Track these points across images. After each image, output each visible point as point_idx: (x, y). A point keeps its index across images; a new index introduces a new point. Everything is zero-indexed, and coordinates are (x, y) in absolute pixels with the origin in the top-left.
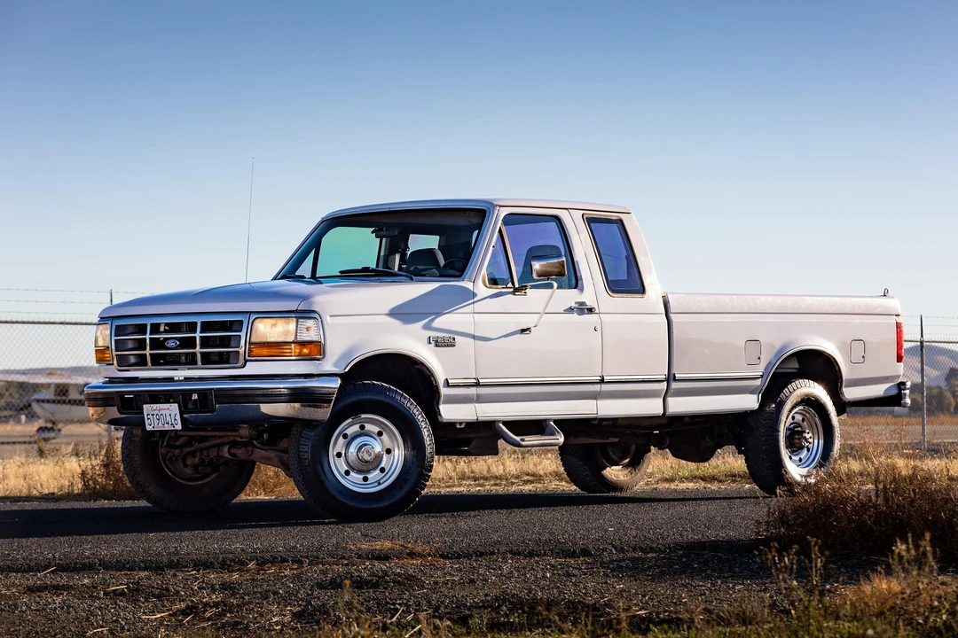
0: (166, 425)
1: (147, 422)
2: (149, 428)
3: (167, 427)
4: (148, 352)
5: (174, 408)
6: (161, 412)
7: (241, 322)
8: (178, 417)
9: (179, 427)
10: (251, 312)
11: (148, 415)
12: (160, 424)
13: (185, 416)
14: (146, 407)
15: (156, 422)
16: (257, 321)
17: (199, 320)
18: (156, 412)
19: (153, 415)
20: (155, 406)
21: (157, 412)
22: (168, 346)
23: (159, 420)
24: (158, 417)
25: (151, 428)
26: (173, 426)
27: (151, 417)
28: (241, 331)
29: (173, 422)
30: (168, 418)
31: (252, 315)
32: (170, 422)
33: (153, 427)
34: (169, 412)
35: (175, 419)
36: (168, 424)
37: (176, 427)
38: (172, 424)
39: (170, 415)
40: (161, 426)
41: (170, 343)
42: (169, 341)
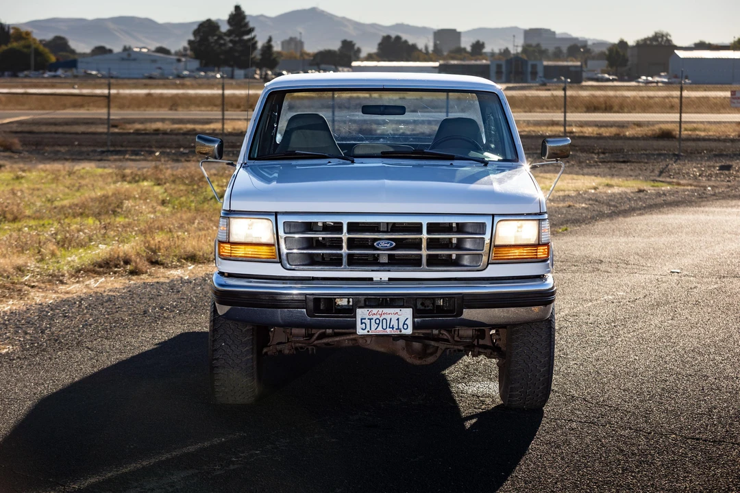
1: (359, 326)
2: (360, 332)
3: (389, 331)
4: (345, 251)
5: (407, 313)
6: (383, 317)
7: (483, 225)
8: (410, 322)
9: (409, 331)
10: (493, 215)
11: (362, 319)
12: (380, 328)
13: (416, 320)
14: (361, 313)
15: (374, 326)
16: (502, 223)
17: (425, 221)
18: (375, 317)
19: (370, 319)
20: (375, 311)
21: (378, 317)
22: (380, 247)
23: (379, 324)
24: (377, 321)
25: (365, 332)
26: (399, 331)
27: (367, 322)
28: (484, 234)
29: (401, 326)
30: (394, 323)
31: (495, 218)
32: (396, 327)
33: (368, 332)
34: (397, 317)
35: (404, 324)
36: (393, 328)
37: (404, 332)
38: (398, 329)
39: (398, 319)
40: (380, 331)
41: (383, 244)
42: (381, 242)
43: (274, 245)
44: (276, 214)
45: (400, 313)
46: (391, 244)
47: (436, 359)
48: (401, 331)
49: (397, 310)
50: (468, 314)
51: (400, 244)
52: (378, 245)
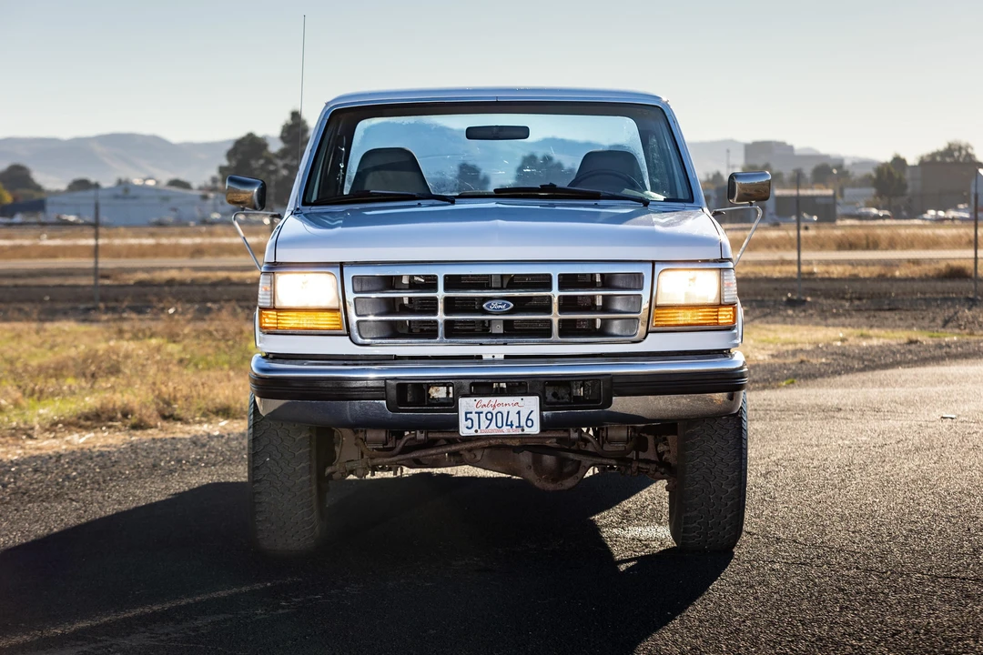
0: (505, 428)
1: (463, 424)
2: (464, 431)
3: (506, 431)
4: (441, 317)
5: (531, 404)
6: (498, 409)
7: (639, 277)
8: (536, 417)
9: (535, 430)
10: (653, 263)
11: (466, 413)
12: (493, 426)
13: (545, 413)
14: (465, 404)
15: (484, 423)
16: (666, 273)
17: (555, 272)
18: (485, 410)
19: (479, 413)
20: (485, 400)
21: (490, 409)
22: (491, 309)
23: (491, 420)
24: (489, 416)
25: (471, 432)
26: (520, 429)
27: (474, 417)
28: (641, 289)
29: (523, 423)
30: (514, 418)
31: (656, 266)
32: (516, 424)
33: (476, 431)
34: (517, 409)
35: (528, 419)
36: (512, 425)
37: (527, 431)
38: (519, 426)
39: (519, 413)
40: (493, 430)
41: (495, 305)
42: (493, 302)
43: (338, 310)
44: (342, 265)
45: (521, 403)
46: (508, 306)
47: (577, 481)
48: (523, 430)
49: (517, 399)
50: (620, 404)
51: (521, 305)
52: (488, 306)
